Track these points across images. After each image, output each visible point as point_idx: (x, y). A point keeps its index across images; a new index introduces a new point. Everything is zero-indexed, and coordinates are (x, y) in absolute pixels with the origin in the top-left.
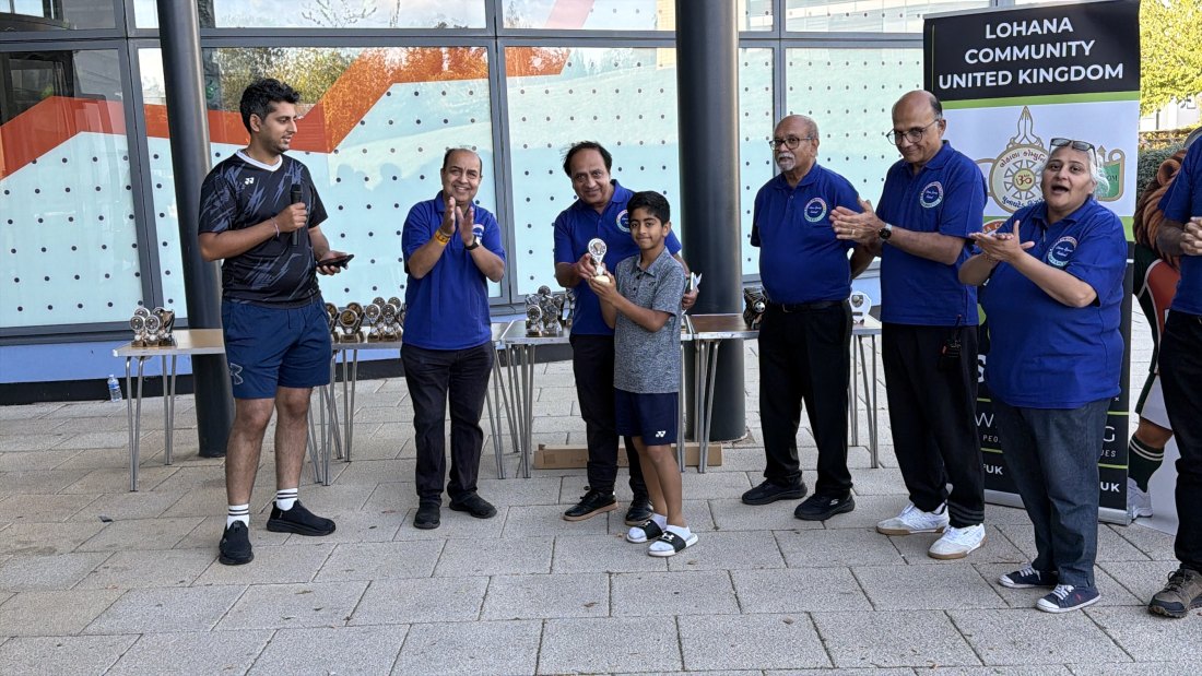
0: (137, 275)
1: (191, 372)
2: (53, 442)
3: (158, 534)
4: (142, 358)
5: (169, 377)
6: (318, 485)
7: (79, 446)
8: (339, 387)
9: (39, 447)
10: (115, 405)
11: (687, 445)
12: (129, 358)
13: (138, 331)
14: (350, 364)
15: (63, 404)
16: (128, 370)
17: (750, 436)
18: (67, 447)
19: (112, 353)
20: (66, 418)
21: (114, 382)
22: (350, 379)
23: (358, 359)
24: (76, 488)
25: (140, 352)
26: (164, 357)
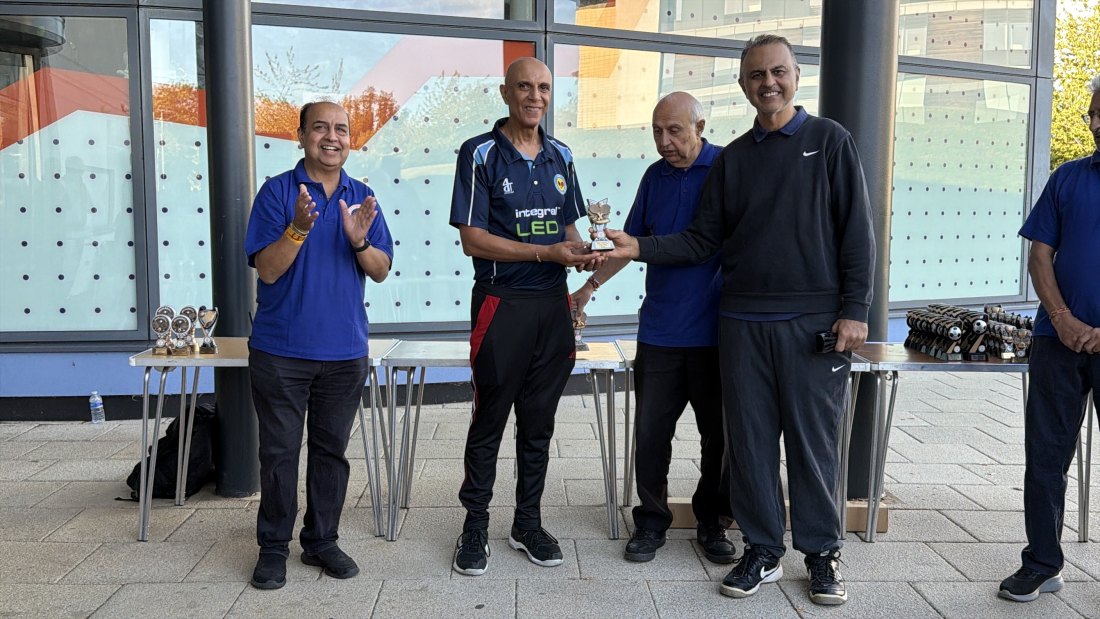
0: (131, 277)
1: (211, 389)
2: (29, 470)
3: (190, 606)
4: (166, 369)
5: (189, 396)
6: (381, 540)
7: (61, 476)
8: (400, 412)
9: (12, 476)
10: (97, 427)
11: (849, 504)
12: (148, 369)
13: (162, 335)
14: (416, 387)
15: (36, 424)
16: (146, 384)
17: (888, 494)
18: (46, 477)
19: (129, 361)
20: (40, 441)
21: (97, 399)
22: (414, 403)
23: (426, 381)
24: (67, 533)
25: (164, 361)
26: (184, 369)
